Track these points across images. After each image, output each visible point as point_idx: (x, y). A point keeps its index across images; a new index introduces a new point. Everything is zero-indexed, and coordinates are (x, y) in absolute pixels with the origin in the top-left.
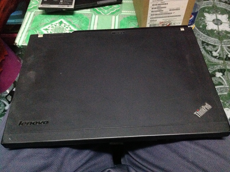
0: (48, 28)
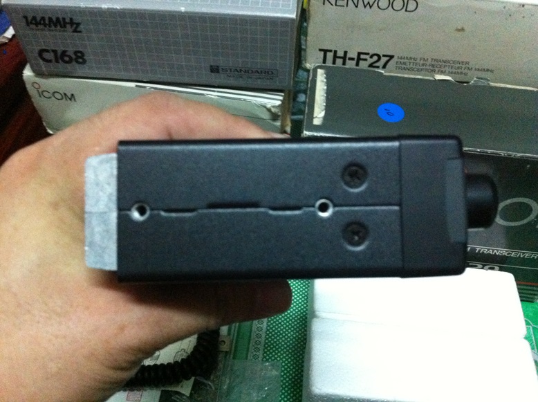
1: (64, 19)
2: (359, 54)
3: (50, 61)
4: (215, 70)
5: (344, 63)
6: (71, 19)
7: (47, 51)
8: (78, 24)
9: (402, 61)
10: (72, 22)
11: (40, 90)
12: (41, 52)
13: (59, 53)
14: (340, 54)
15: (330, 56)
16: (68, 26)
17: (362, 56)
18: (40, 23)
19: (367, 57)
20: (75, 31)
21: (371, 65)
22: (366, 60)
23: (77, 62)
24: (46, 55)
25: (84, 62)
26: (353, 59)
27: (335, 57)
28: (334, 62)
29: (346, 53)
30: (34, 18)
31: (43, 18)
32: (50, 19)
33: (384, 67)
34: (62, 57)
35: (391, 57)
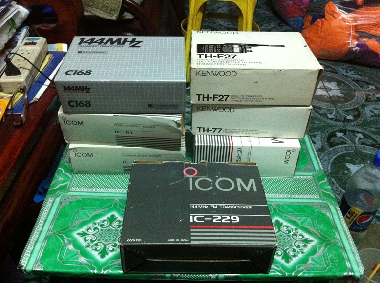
0: (87, 232)
1: (83, 87)
2: (214, 96)
3: (73, 106)
4: (150, 106)
5: (208, 100)
6: (86, 87)
7: (73, 101)
8: (89, 89)
9: (233, 97)
10: (86, 88)
11: (66, 121)
12: (69, 102)
13: (78, 103)
14: (206, 96)
15: (201, 97)
16: (85, 90)
17: (215, 97)
18: (71, 89)
19: (218, 97)
20: (87, 92)
21: (220, 100)
22: (217, 98)
23: (87, 106)
24: (72, 104)
25: (90, 106)
26: (211, 98)
27: (204, 98)
28: (203, 100)
29: (208, 95)
30: (69, 87)
31: (73, 87)
32: (76, 87)
33: (226, 100)
34: (80, 104)
35: (228, 96)
